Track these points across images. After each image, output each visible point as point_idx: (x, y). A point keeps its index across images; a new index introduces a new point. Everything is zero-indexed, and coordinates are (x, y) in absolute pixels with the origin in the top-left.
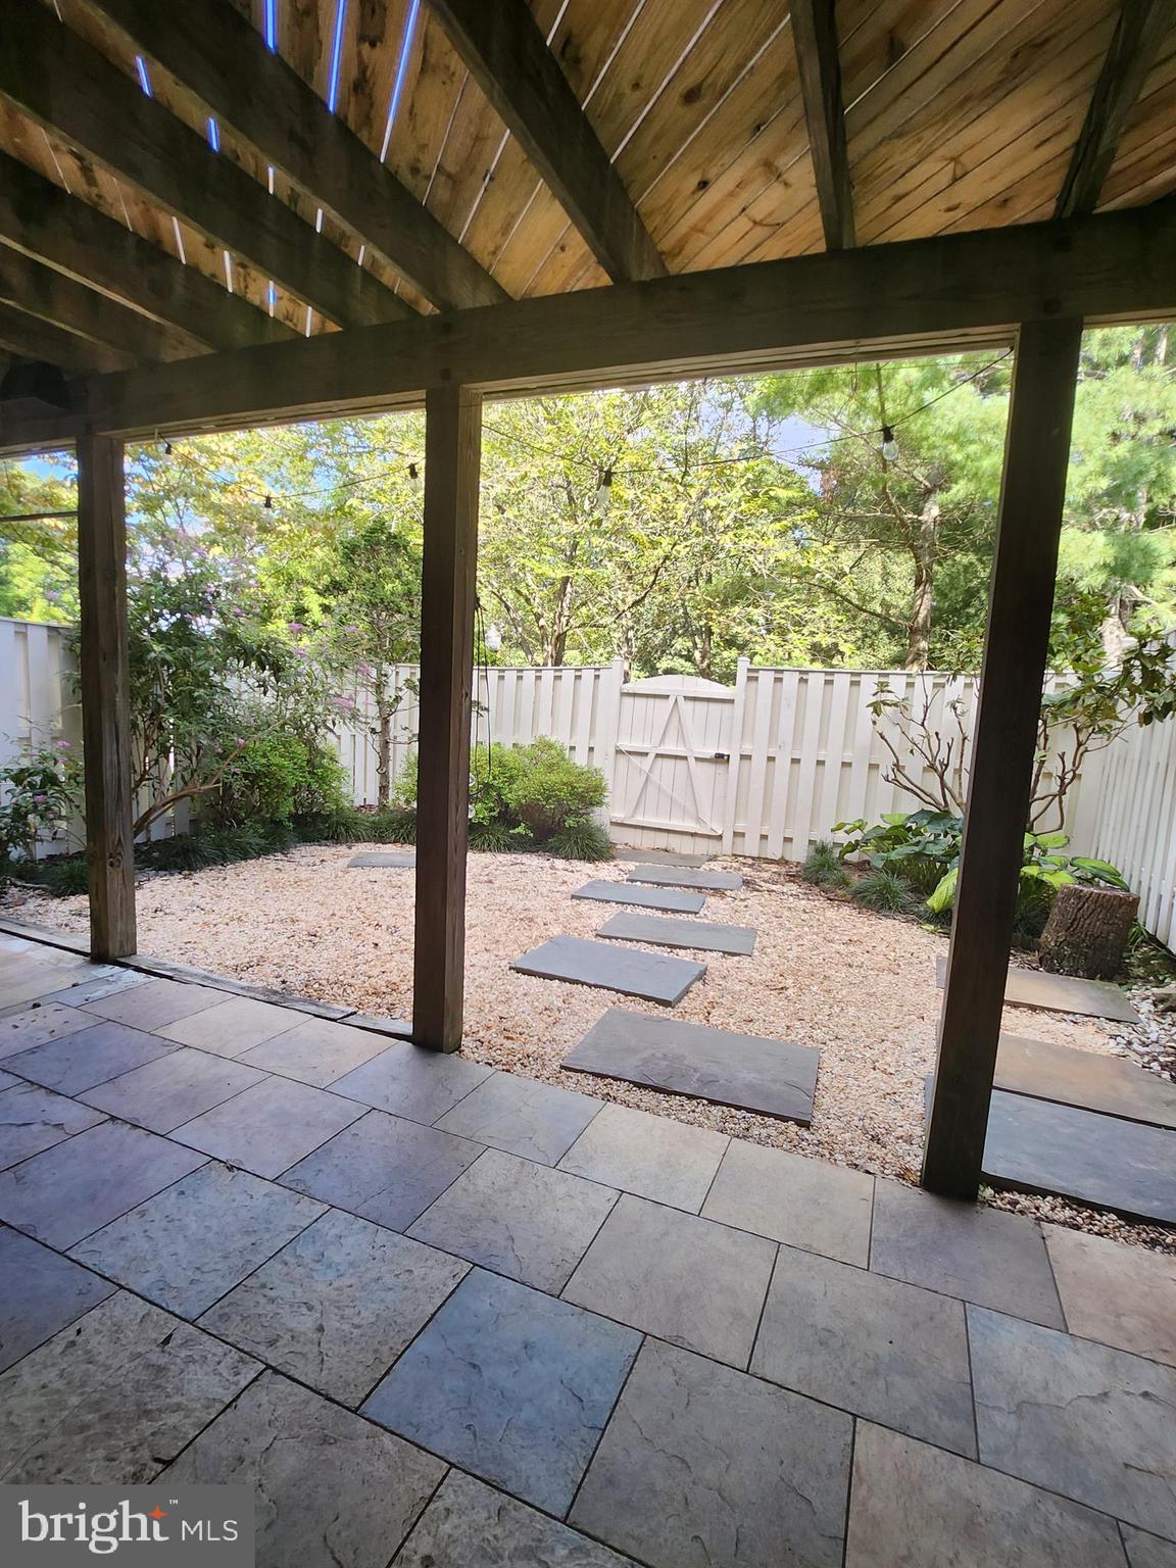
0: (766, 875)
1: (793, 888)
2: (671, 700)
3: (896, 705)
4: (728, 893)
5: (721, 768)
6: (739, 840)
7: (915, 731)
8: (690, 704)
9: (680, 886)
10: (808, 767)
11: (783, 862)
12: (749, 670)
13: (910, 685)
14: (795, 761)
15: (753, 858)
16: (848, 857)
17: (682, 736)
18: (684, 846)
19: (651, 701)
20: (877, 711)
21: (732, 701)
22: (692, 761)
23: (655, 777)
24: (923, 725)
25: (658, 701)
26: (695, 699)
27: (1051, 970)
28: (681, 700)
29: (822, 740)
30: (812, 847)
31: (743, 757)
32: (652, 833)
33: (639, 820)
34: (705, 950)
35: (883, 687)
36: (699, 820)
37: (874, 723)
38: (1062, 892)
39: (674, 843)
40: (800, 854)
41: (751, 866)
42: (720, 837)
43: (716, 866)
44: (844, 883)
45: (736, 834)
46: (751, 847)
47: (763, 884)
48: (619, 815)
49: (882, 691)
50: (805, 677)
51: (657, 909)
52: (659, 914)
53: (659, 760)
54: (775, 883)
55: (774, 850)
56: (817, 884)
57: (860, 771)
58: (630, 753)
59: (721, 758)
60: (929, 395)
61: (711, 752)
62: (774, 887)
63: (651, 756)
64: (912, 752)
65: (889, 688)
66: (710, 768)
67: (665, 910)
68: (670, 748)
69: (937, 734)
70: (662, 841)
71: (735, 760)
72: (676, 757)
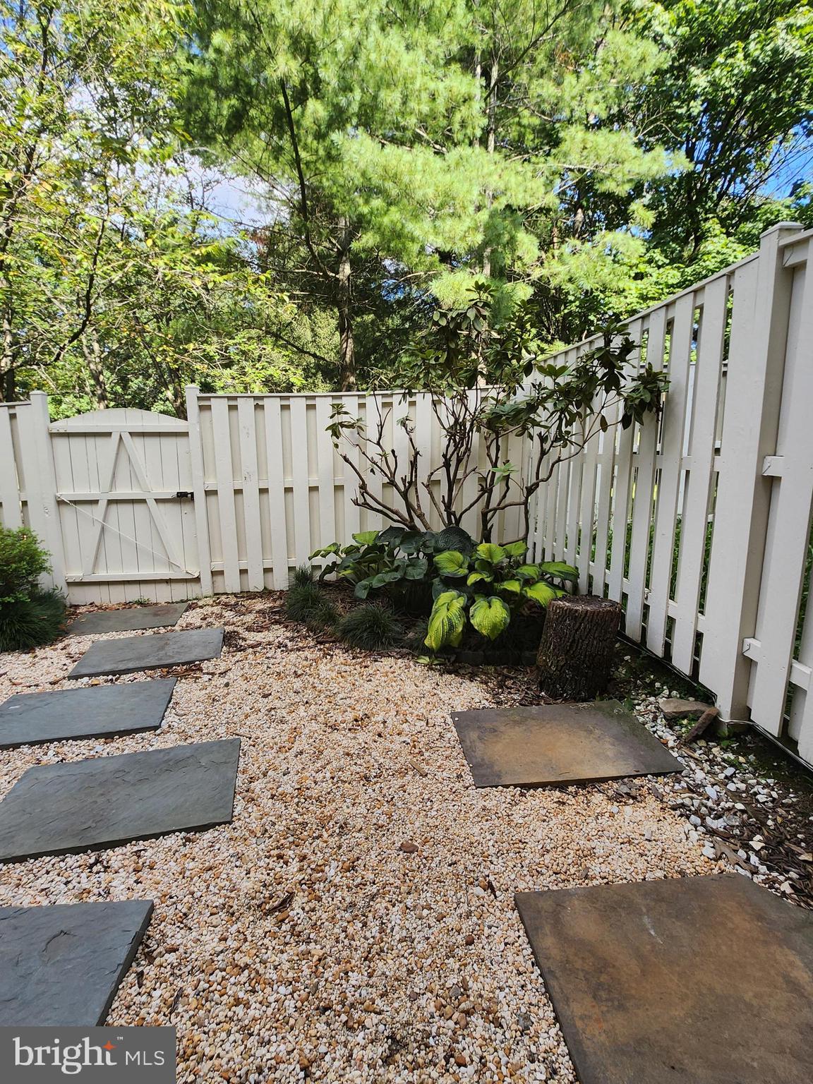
0: (249, 618)
1: (279, 633)
2: (115, 437)
3: (352, 426)
4: (204, 665)
5: (186, 508)
6: (219, 579)
7: (373, 451)
8: (138, 441)
9: (143, 669)
10: (276, 494)
11: (266, 593)
12: (199, 398)
13: (362, 406)
14: (263, 491)
15: (235, 595)
16: (327, 577)
17: (134, 477)
18: (161, 595)
19: (90, 441)
20: (336, 434)
21: (186, 434)
22: (151, 503)
23: (112, 526)
24: (378, 444)
25: (100, 441)
26: (143, 435)
27: (554, 696)
28: (126, 437)
29: (286, 467)
30: (292, 574)
31: (208, 493)
32: (121, 588)
33: (102, 575)
34: (156, 836)
35: (338, 409)
36: (171, 564)
37: (336, 446)
38: (555, 613)
39: (149, 593)
40: (281, 581)
41: (233, 607)
42: (197, 580)
43: (194, 617)
44: (331, 618)
45: (214, 573)
46: (232, 583)
47: (246, 634)
48: (76, 574)
49: (339, 413)
50: (260, 403)
51: (97, 736)
52: (99, 746)
53: (113, 507)
54: (260, 629)
55: (256, 582)
56: (303, 620)
57: (327, 492)
58: (76, 502)
59: (184, 498)
60: (336, 136)
61: (171, 492)
62: (259, 637)
63: (103, 504)
64: (372, 471)
65: (344, 410)
66: (174, 509)
67: (108, 736)
68: (122, 492)
69: (393, 451)
70: (133, 594)
71: (199, 497)
72: (133, 501)
